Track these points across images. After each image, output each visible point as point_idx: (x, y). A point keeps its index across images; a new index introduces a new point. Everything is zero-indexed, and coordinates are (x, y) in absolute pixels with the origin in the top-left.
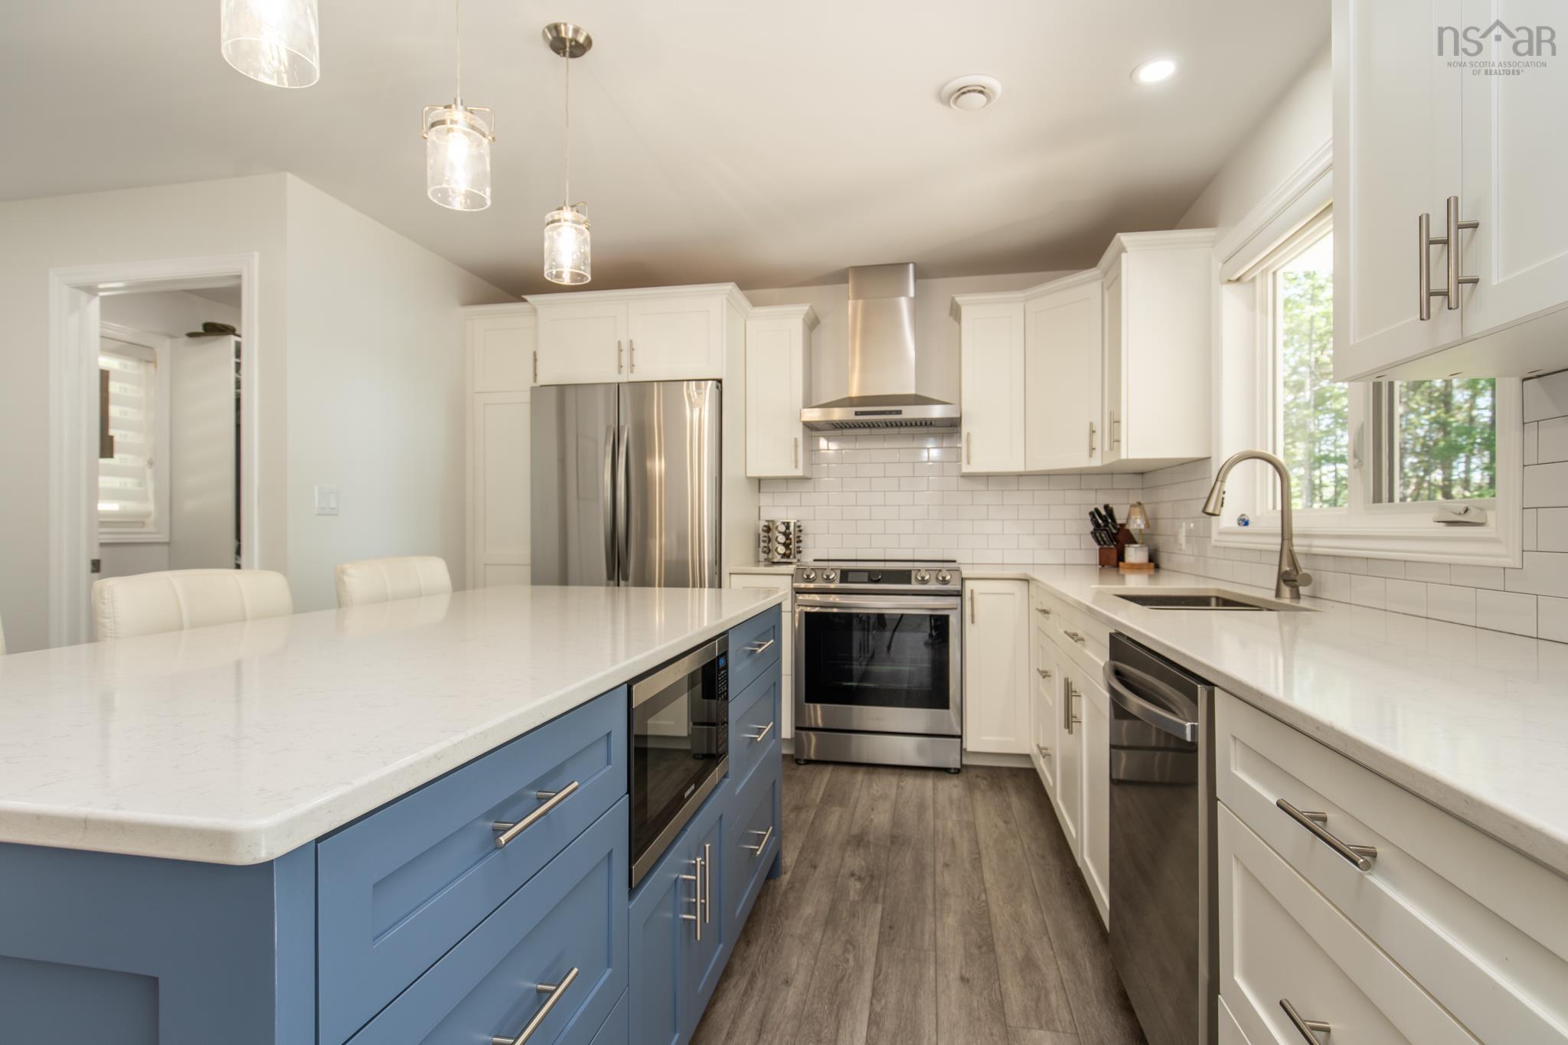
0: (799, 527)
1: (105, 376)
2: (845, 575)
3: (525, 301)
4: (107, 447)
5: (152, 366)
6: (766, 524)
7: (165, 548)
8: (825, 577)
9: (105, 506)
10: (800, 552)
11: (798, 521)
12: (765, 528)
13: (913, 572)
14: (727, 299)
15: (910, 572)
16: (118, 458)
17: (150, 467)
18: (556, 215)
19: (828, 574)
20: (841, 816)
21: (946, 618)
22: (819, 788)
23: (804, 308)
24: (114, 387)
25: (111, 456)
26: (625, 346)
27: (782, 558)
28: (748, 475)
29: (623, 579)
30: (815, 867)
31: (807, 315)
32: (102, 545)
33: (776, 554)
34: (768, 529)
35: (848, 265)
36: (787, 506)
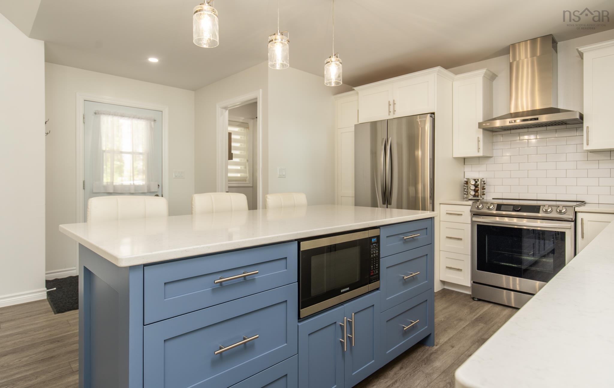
0: (484, 181)
1: (230, 134)
2: (499, 207)
3: (354, 90)
4: (231, 157)
5: (248, 129)
6: (466, 180)
7: (251, 189)
8: (487, 207)
9: (230, 175)
10: (484, 194)
11: (483, 179)
12: (465, 182)
13: (541, 207)
14: (437, 74)
15: (540, 206)
16: (235, 160)
17: (248, 162)
18: (328, 60)
19: (489, 206)
20: (482, 328)
21: (563, 234)
22: (478, 313)
23: (484, 71)
24: (233, 137)
25: (232, 159)
26: (392, 103)
27: (474, 197)
28: (454, 157)
29: (389, 204)
30: (453, 347)
31: (486, 74)
32: (229, 187)
33: (470, 195)
34: (467, 183)
35: (510, 44)
36: (479, 171)
